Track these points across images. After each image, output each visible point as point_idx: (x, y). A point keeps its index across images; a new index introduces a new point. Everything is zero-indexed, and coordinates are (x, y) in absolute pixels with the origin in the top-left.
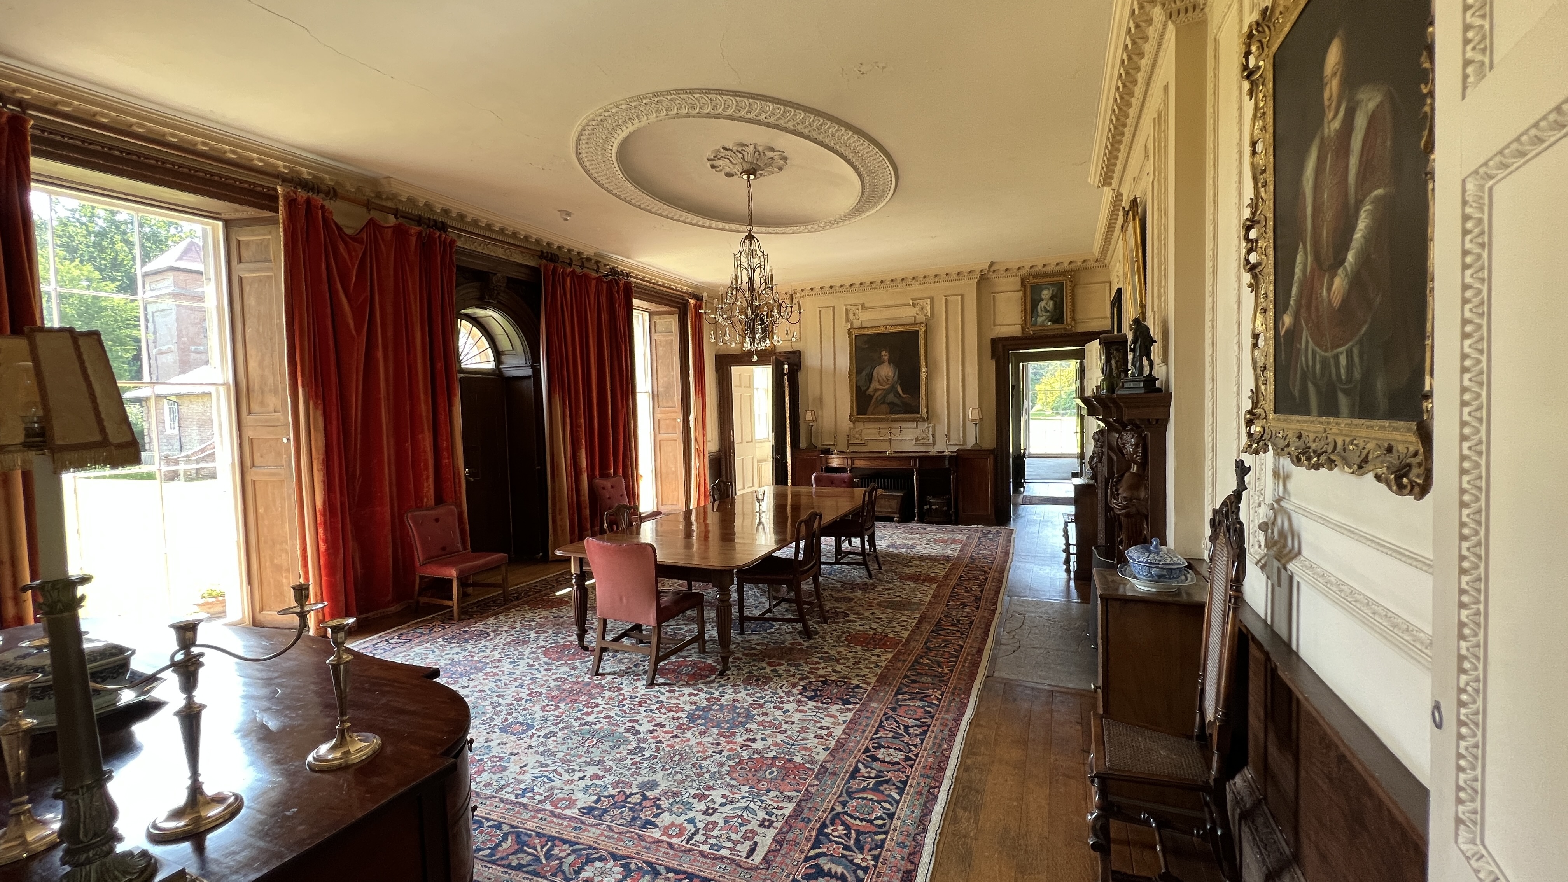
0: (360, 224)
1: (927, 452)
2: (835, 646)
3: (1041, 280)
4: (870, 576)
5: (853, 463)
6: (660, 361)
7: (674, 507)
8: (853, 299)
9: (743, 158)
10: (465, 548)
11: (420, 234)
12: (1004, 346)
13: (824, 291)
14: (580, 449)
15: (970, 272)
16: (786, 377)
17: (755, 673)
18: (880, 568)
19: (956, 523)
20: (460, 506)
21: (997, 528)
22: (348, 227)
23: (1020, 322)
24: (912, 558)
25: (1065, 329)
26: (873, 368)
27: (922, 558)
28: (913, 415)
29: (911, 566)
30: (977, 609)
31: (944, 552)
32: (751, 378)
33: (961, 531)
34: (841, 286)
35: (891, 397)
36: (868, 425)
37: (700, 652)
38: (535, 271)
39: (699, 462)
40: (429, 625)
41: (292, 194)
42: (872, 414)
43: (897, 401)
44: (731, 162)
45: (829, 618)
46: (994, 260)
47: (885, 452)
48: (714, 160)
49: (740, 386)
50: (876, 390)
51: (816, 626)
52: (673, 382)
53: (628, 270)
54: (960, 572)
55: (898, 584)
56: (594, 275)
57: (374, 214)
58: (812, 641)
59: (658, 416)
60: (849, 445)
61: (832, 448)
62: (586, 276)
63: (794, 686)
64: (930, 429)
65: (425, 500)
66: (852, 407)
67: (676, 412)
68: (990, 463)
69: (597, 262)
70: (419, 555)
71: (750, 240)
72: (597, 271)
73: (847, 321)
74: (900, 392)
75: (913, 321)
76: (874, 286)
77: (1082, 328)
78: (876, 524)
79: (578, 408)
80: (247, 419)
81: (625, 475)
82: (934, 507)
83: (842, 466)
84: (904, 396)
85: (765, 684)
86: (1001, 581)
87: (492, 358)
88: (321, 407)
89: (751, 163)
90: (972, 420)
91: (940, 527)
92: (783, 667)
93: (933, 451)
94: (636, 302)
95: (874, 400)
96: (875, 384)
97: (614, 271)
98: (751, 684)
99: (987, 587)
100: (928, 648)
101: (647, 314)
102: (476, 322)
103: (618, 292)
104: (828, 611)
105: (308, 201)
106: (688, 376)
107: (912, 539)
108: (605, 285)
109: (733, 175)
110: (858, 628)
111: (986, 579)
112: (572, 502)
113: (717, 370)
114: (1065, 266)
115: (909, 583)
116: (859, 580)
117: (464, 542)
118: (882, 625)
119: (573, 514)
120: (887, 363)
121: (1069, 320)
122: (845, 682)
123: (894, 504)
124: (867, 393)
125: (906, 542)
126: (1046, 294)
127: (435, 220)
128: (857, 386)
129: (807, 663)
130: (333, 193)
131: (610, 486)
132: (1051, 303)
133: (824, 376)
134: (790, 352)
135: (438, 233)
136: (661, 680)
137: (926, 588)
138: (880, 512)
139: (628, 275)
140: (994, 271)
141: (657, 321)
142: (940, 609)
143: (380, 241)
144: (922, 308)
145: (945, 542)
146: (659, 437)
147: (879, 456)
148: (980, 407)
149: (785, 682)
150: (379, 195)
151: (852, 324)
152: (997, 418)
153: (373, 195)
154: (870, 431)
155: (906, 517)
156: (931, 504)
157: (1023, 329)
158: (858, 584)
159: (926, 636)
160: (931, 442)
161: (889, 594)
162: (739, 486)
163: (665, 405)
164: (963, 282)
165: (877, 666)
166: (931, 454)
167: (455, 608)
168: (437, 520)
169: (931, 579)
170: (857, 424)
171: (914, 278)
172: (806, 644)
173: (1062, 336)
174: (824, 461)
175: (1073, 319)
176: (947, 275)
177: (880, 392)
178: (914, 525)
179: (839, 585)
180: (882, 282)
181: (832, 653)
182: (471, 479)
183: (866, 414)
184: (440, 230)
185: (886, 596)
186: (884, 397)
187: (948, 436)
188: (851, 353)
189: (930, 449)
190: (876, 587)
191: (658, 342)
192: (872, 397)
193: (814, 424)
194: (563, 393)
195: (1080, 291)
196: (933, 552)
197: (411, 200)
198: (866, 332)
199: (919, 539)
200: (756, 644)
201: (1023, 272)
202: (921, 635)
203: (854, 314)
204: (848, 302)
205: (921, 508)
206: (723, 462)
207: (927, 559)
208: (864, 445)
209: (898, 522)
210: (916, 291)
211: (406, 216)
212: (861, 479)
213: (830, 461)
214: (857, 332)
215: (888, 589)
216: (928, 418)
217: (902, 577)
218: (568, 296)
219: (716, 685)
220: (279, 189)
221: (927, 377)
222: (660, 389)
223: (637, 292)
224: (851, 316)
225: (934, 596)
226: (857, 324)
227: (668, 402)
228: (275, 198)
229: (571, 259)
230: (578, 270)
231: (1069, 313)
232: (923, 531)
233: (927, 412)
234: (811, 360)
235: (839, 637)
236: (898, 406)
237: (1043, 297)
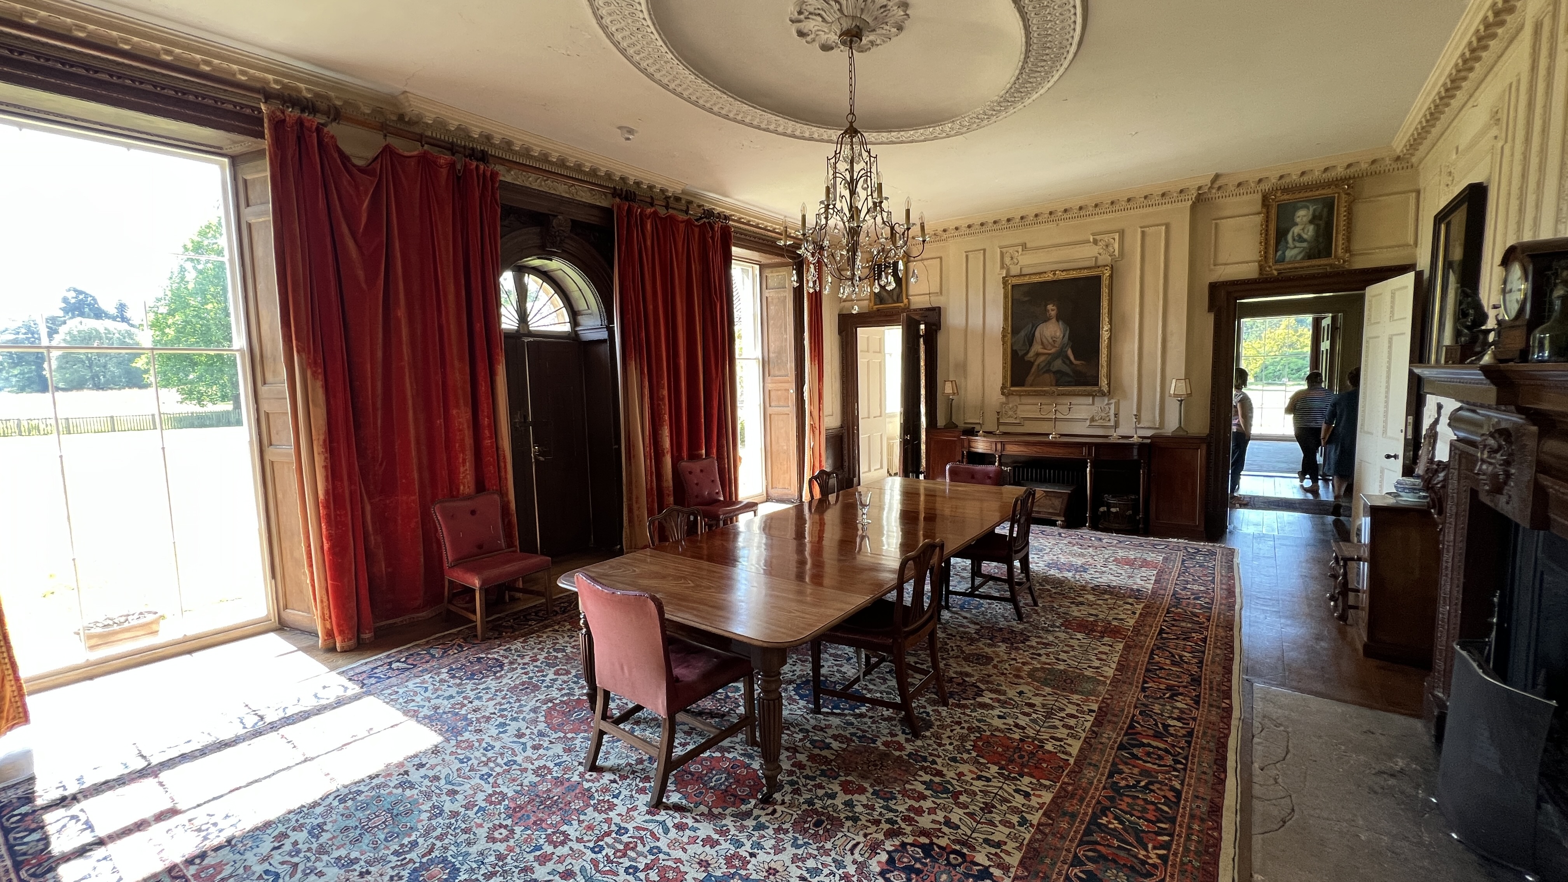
0: (371, 154)
1: (1106, 437)
2: (954, 759)
3: (1297, 196)
4: (1020, 617)
5: (1003, 449)
6: (771, 322)
7: (786, 491)
8: (1012, 237)
9: (840, 10)
10: (510, 544)
11: (452, 165)
12: (1229, 293)
13: (972, 230)
14: (662, 426)
15: (1181, 191)
16: (922, 340)
17: (818, 804)
18: (1036, 604)
19: (1146, 533)
20: (503, 494)
21: (1209, 546)
22: (361, 158)
23: (1256, 257)
24: (1083, 588)
25: (1331, 265)
26: (1034, 327)
27: (1100, 591)
28: (1089, 388)
29: (1082, 603)
30: (1197, 703)
31: (1130, 582)
32: (881, 342)
33: (1154, 545)
34: (995, 222)
35: (1058, 364)
36: (1025, 400)
37: (747, 743)
38: (607, 212)
39: (814, 441)
40: (445, 644)
41: (278, 113)
42: (1031, 386)
43: (1066, 369)
44: (824, 20)
45: (952, 695)
46: (1219, 172)
47: (1048, 435)
48: (800, 21)
49: (868, 351)
50: (1038, 355)
51: (929, 709)
52: (786, 346)
53: (728, 212)
54: (1159, 621)
55: (1062, 636)
56: (682, 217)
57: (393, 141)
58: (919, 743)
59: (769, 386)
60: (999, 424)
61: (977, 428)
62: (671, 218)
63: (874, 848)
64: (1112, 406)
65: (462, 488)
66: (1004, 377)
67: (788, 382)
68: (1201, 454)
69: (690, 202)
70: (449, 555)
71: (852, 137)
72: (687, 212)
73: (1002, 267)
74: (1072, 357)
75: (1093, 264)
76: (1040, 219)
77: (1360, 263)
78: (1033, 527)
79: (660, 377)
80: (263, 390)
81: (720, 458)
82: (1113, 510)
83: (989, 452)
84: (1075, 362)
85: (829, 835)
86: (1229, 647)
87: (568, 320)
88: (321, 377)
89: (854, 18)
90: (1175, 395)
91: (1122, 537)
92: (863, 798)
93: (1115, 436)
94: (735, 250)
95: (1033, 370)
96: (1037, 348)
97: (709, 213)
98: (806, 831)
99: (1208, 657)
100: (1115, 787)
101: (758, 267)
102: (546, 276)
103: (713, 238)
104: (951, 680)
105: (300, 122)
106: (803, 339)
107: (1082, 555)
108: (697, 230)
109: (832, 48)
110: (998, 723)
111: (1204, 640)
112: (652, 488)
113: (840, 332)
114: (1340, 171)
115: (1079, 636)
116: (1002, 623)
117: (509, 536)
118: (1034, 721)
119: (653, 501)
120: (1054, 320)
121: (1340, 251)
122: (963, 855)
123: (1058, 504)
124: (1026, 358)
125: (1074, 560)
126: (1302, 215)
127: (473, 149)
128: (1012, 350)
129: (904, 793)
130: (336, 114)
131: (698, 471)
132: (1311, 228)
133: (969, 337)
134: (928, 309)
135: (475, 163)
136: (675, 798)
137: (1106, 649)
138: (1038, 512)
139: (727, 218)
140: (1219, 188)
141: (769, 275)
142: (1132, 695)
143: (400, 172)
144: (1107, 246)
145: (1130, 563)
146: (770, 411)
147: (1038, 439)
148: (1188, 377)
149: (860, 839)
150: (401, 117)
151: (1008, 271)
152: (1213, 393)
153: (395, 118)
154: (1028, 407)
155: (1073, 521)
156: (1109, 506)
157: (1261, 268)
158: (1001, 629)
159: (1110, 755)
160: (1112, 423)
161: (1047, 655)
162: (863, 467)
163: (777, 373)
164: (1169, 206)
165: (1023, 822)
166: (1112, 440)
167: (479, 623)
168: (473, 512)
169: (1115, 632)
170: (1011, 398)
171: (1096, 206)
172: (909, 748)
173: (1326, 275)
174: (966, 444)
175: (1348, 250)
176: (1146, 197)
177: (1042, 358)
178: (1085, 532)
179: (972, 629)
180: (1051, 213)
181: (950, 774)
182: (541, 458)
183: (1023, 385)
184: (477, 160)
185: (1043, 659)
186: (1049, 363)
187: (1138, 417)
188: (1005, 308)
189: (1111, 432)
190: (1027, 639)
191: (769, 299)
192: (1031, 364)
193: (955, 397)
194: (641, 359)
195: (1361, 209)
196: (1115, 582)
197: (440, 124)
198: (1026, 280)
199: (1092, 556)
200: (835, 737)
201: (1265, 186)
202: (1102, 752)
203: (1012, 258)
204: (1003, 243)
205: (1095, 510)
206: (846, 440)
207: (1105, 592)
208: (1019, 424)
209: (1062, 527)
210: (1099, 222)
211: (435, 143)
212: (1014, 468)
213: (973, 444)
214: (1015, 281)
215: (1046, 645)
216: (1109, 392)
217: (1069, 624)
218: (649, 243)
219: (750, 823)
220: (263, 107)
221: (1110, 338)
222: (771, 355)
223: (739, 239)
224: (1007, 260)
225: (1121, 667)
226: (1015, 270)
227: (779, 369)
228: (260, 121)
229: (652, 198)
230: (662, 212)
231: (1340, 242)
232: (1097, 543)
233: (1109, 384)
234: (954, 318)
235: (963, 739)
236: (1067, 374)
237: (1298, 220)
